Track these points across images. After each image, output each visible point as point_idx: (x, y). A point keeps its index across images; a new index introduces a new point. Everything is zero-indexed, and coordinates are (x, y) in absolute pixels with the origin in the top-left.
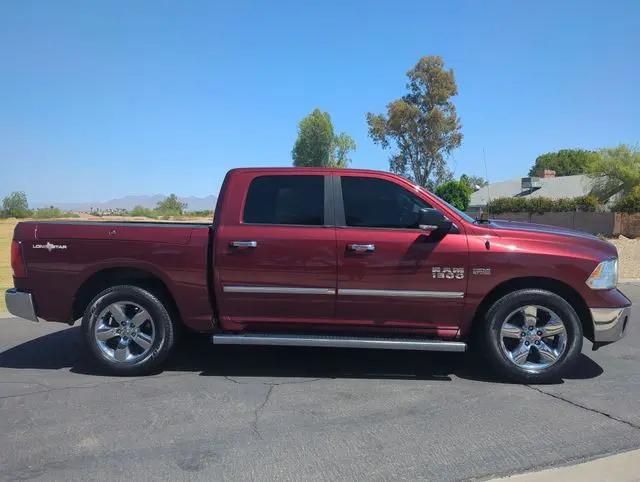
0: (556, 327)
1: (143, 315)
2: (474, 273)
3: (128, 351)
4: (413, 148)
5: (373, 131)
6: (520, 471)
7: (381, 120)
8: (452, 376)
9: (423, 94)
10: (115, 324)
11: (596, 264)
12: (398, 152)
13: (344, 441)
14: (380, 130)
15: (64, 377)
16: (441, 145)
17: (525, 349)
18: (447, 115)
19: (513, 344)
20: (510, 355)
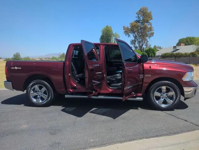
0: (172, 93)
1: (44, 89)
2: (146, 76)
3: (40, 100)
4: (138, 37)
5: (125, 32)
6: (153, 137)
7: (128, 28)
8: (139, 108)
9: (141, 19)
10: (36, 92)
11: (186, 73)
12: (133, 39)
13: (100, 127)
14: (127, 31)
15: (22, 107)
16: (147, 36)
17: (162, 100)
18: (149, 26)
19: (158, 98)
20: (157, 102)
